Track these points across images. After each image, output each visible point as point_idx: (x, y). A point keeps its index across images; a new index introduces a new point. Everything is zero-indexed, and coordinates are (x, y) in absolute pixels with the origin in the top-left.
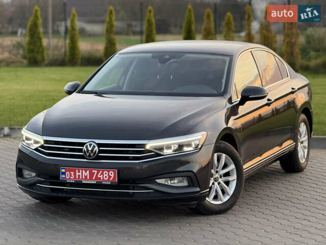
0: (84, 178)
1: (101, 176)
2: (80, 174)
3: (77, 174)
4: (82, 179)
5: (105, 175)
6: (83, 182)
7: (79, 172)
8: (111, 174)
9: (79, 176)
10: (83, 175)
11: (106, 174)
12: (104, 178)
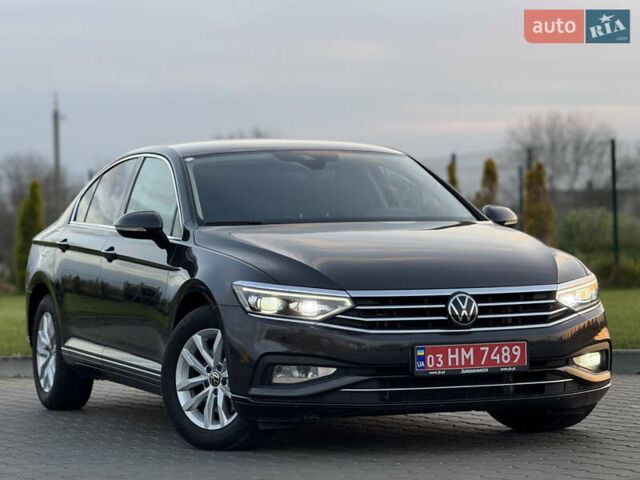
0: (463, 364)
1: (498, 357)
2: (456, 356)
3: (450, 356)
4: (460, 365)
5: (504, 354)
6: (463, 372)
7: (453, 353)
8: (516, 350)
9: (453, 360)
10: (462, 358)
11: (506, 351)
12: (503, 359)
